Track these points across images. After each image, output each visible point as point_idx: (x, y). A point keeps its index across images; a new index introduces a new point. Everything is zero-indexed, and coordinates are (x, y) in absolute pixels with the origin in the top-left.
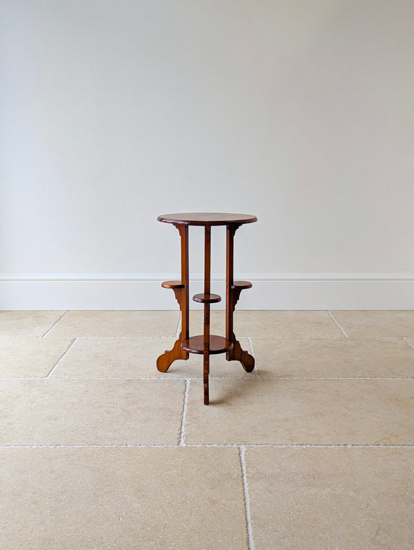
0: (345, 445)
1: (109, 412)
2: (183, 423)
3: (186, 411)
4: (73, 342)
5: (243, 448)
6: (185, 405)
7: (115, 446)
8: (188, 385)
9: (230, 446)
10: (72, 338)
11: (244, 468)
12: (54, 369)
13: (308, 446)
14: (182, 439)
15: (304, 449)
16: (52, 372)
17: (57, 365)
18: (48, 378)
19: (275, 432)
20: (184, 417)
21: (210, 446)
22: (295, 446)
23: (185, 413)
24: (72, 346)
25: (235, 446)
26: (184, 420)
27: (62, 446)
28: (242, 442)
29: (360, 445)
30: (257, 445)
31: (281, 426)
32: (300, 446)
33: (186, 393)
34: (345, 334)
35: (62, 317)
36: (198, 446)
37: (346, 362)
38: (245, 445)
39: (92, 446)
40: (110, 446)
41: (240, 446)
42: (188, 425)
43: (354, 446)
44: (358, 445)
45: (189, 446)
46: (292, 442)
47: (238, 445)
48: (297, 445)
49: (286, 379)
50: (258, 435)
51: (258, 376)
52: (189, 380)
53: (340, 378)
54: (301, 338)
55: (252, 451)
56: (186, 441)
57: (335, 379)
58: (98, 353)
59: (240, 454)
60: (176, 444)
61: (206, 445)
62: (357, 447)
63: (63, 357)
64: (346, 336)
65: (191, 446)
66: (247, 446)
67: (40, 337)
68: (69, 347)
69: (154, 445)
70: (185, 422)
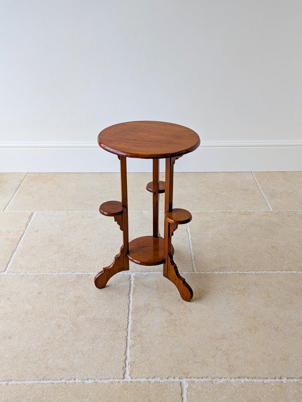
0: (280, 378)
1: (59, 326)
2: (128, 343)
3: (130, 323)
4: (30, 218)
5: (184, 381)
6: (130, 315)
7: (63, 381)
8: (132, 283)
9: (172, 380)
10: (30, 213)
12: (12, 259)
13: (247, 380)
14: (127, 369)
15: (242, 386)
16: (11, 262)
17: (15, 253)
18: (6, 271)
19: (214, 357)
20: (129, 333)
21: (153, 381)
22: (233, 380)
24: (29, 224)
25: (177, 380)
26: (129, 338)
27: (13, 382)
28: (184, 373)
29: (295, 378)
30: (198, 378)
31: (219, 348)
32: (238, 380)
33: (131, 295)
34: (269, 206)
35: (21, 182)
36: (142, 380)
37: (273, 247)
38: (187, 378)
39: (42, 382)
40: (59, 381)
41: (181, 380)
42: (133, 346)
43: (289, 380)
44: (292, 378)
45: (134, 380)
46: (230, 373)
47: (180, 378)
48: (235, 378)
49: (221, 273)
50: (198, 362)
51: (195, 269)
52: (133, 275)
53: (269, 272)
54: (230, 213)
55: (194, 387)
56: (131, 372)
57: (265, 274)
58: (52, 236)
59: (182, 393)
60: (123, 377)
61: (150, 380)
62: (292, 381)
63: (21, 241)
64: (271, 208)
65: (136, 380)
66: (188, 380)
67: (2, 211)
68: (26, 226)
69: (101, 379)
70: (130, 341)
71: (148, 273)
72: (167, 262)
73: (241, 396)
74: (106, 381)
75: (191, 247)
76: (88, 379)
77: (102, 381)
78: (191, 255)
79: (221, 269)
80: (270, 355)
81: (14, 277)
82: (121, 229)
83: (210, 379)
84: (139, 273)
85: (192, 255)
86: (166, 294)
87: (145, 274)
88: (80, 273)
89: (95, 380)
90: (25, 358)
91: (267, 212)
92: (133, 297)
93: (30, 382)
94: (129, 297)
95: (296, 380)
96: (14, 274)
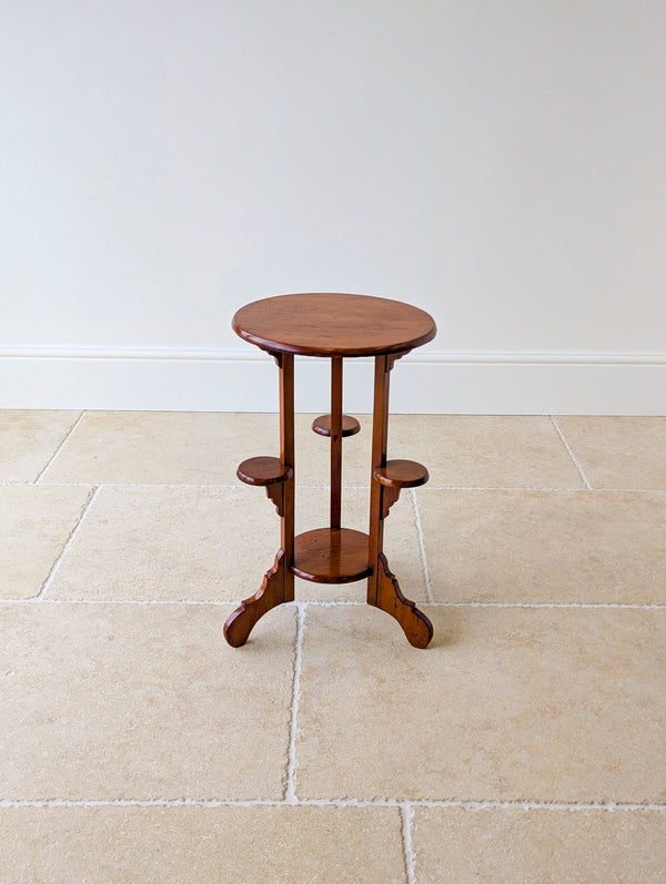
0: (603, 803)
1: (152, 701)
2: (293, 734)
3: (297, 698)
4: (90, 497)
5: (407, 806)
6: (297, 681)
7: (161, 802)
8: (301, 622)
9: (382, 803)
10: (89, 487)
11: (411, 872)
12: (53, 574)
13: (534, 806)
14: (290, 781)
15: (525, 816)
16: (51, 579)
17: (60, 561)
18: (41, 598)
19: (467, 762)
20: (295, 716)
21: (344, 804)
22: (506, 805)
23: (295, 701)
24: (89, 508)
25: (392, 803)
26: (294, 725)
27: (59, 803)
28: (407, 791)
29: (632, 803)
30: (434, 801)
31: (479, 745)
32: (517, 804)
33: (299, 646)
34: (586, 481)
35: (72, 428)
36: (321, 803)
37: (592, 559)
38: (412, 800)
39: (117, 803)
40: (151, 803)
41: (401, 805)
42: (303, 739)
43: (621, 807)
44: (627, 803)
45: (304, 803)
46: (501, 792)
47: (398, 801)
48: (511, 802)
49: (484, 606)
50: (436, 772)
51: (431, 598)
52: (303, 607)
53: (584, 606)
54: (506, 493)
55: (426, 818)
56: (299, 787)
57: (575, 609)
58: (135, 530)
59: (402, 827)
60: (280, 795)
61: (337, 802)
62: (626, 808)
63: (71, 540)
64: (589, 485)
65: (309, 802)
66: (416, 803)
67: (31, 483)
68: (82, 513)
69: (237, 800)
70: (296, 730)
71: (334, 604)
72: (375, 575)
73: (522, 835)
74: (248, 804)
75: (424, 557)
76: (210, 800)
77: (239, 804)
78: (423, 571)
79: (483, 598)
80: (582, 761)
81: (59, 606)
83: (459, 803)
84: (316, 603)
85: (426, 572)
86: (371, 644)
87: (328, 605)
88: (194, 603)
89: (225, 800)
90: (82, 759)
91: (581, 493)
92: (302, 649)
93: (92, 804)
94: (295, 649)
95: (633, 808)
96: (58, 602)
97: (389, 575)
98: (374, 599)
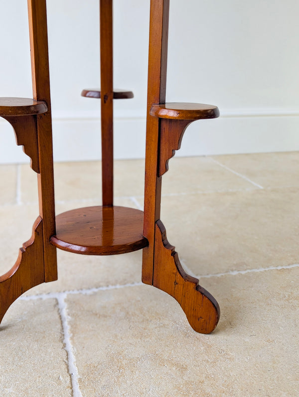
33: (68, 340)
52: (62, 298)
71: (96, 290)
72: (151, 245)
82: (35, 167)
84: (76, 292)
86: (151, 326)
87: (89, 292)
91: (257, 190)
92: (73, 343)
94: (65, 345)
97: (166, 245)
98: (150, 277)
